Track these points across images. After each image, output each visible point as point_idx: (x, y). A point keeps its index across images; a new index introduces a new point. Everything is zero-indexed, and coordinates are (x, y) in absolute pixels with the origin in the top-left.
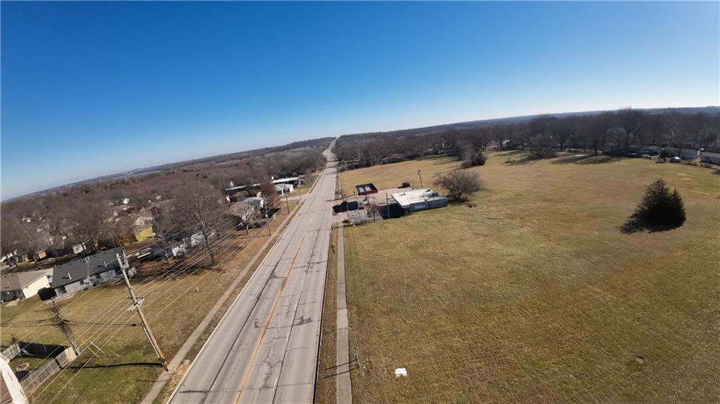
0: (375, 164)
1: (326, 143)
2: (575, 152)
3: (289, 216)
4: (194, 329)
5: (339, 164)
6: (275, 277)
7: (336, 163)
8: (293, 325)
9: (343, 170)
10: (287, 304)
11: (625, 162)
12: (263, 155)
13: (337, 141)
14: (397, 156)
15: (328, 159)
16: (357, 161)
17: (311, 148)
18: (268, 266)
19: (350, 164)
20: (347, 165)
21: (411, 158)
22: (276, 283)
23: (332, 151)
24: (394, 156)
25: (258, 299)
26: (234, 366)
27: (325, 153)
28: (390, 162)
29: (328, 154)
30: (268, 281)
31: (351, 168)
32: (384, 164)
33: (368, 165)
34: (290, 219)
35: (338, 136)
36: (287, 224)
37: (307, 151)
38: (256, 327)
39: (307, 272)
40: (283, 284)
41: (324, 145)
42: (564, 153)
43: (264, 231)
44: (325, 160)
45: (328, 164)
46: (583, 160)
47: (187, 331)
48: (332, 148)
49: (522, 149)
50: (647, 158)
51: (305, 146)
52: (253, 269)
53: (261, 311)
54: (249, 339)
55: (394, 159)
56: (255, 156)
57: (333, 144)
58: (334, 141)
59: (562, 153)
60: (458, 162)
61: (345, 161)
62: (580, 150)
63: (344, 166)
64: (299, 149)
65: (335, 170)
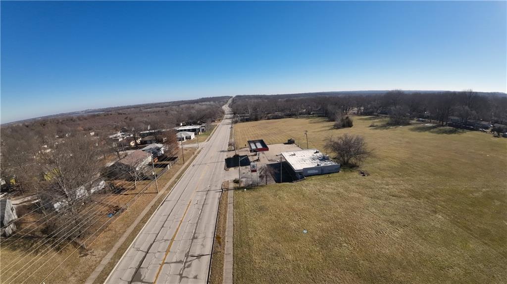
0: (261, 118)
1: (225, 100)
2: (422, 121)
5: (234, 117)
7: (231, 116)
9: (236, 122)
11: (469, 134)
12: (178, 105)
13: (233, 100)
14: (279, 114)
15: (226, 112)
17: (214, 103)
19: (242, 118)
20: (240, 118)
21: (290, 116)
23: (229, 106)
24: (277, 113)
27: (223, 107)
28: (273, 118)
29: (226, 108)
31: (243, 121)
32: (269, 119)
33: (256, 120)
35: (234, 96)
37: (210, 105)
41: (224, 102)
42: (415, 121)
44: (223, 113)
45: (225, 116)
46: (435, 130)
48: (230, 104)
51: (210, 101)
55: (276, 116)
56: (173, 106)
57: (230, 101)
58: (231, 99)
59: (413, 122)
60: (329, 123)
61: (239, 115)
62: (427, 120)
63: (237, 119)
64: (206, 103)
65: (230, 121)
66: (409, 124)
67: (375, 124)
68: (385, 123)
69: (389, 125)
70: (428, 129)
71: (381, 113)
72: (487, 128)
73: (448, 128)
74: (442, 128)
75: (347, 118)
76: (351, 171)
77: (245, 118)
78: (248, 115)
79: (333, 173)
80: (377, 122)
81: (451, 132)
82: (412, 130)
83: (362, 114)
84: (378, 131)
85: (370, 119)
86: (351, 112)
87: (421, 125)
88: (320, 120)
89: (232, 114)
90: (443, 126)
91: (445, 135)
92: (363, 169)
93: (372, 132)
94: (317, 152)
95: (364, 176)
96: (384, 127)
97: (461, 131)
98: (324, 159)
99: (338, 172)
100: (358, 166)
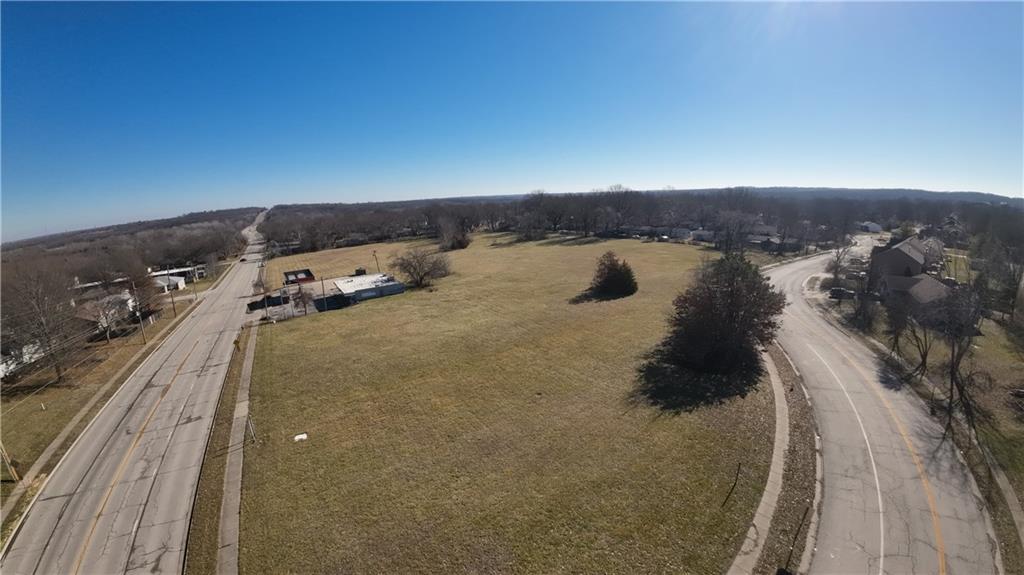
0: (324, 247)
1: (248, 217)
3: (177, 320)
4: (47, 446)
5: (267, 248)
6: (153, 386)
7: (261, 247)
8: (177, 425)
9: (272, 257)
10: (170, 408)
12: (132, 234)
13: (267, 214)
15: (250, 241)
16: (295, 243)
17: (222, 225)
18: (142, 376)
19: (285, 248)
20: (280, 249)
22: (153, 392)
23: (257, 229)
25: (130, 409)
26: (103, 469)
27: (245, 232)
29: (250, 233)
30: (142, 391)
31: (285, 253)
33: (313, 249)
34: (177, 324)
35: (270, 206)
36: (172, 329)
37: (213, 227)
38: (128, 433)
39: (199, 376)
40: (165, 391)
41: (245, 219)
43: (134, 339)
44: (244, 242)
45: (249, 248)
46: (570, 243)
47: (37, 449)
48: (260, 224)
50: (636, 238)
51: (210, 220)
52: (121, 381)
53: (134, 419)
54: (119, 444)
56: (119, 235)
57: (260, 218)
58: (264, 213)
61: (277, 244)
63: (275, 251)
64: (200, 224)
65: (260, 256)
77: (291, 247)
89: (264, 243)
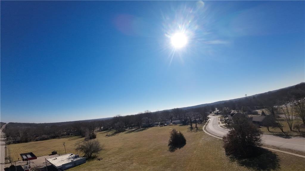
0: (30, 141)
2: (131, 128)
5: (7, 139)
7: (6, 138)
9: (9, 144)
11: (150, 129)
14: (45, 136)
16: (19, 138)
19: (14, 140)
20: (12, 140)
21: (54, 137)
24: (44, 136)
28: (41, 140)
31: (15, 142)
32: (37, 141)
33: (26, 141)
42: (128, 129)
46: (136, 131)
49: (110, 130)
50: (156, 126)
55: (43, 138)
59: (127, 129)
60: (82, 138)
61: (11, 138)
62: (133, 127)
63: (10, 141)
65: (4, 143)
66: (125, 131)
67: (108, 134)
68: (114, 133)
69: (116, 133)
70: (133, 131)
71: (112, 128)
72: (158, 125)
73: (142, 128)
74: (139, 129)
75: (93, 133)
76: (93, 160)
77: (17, 140)
78: (20, 138)
79: (82, 164)
80: (110, 133)
81: (143, 130)
82: (126, 133)
83: (102, 131)
84: (110, 137)
85: (106, 132)
86: (96, 130)
87: (131, 130)
88: (76, 138)
89: (6, 137)
90: (140, 128)
91: (140, 132)
92: (99, 157)
93: (107, 138)
94: (71, 155)
95: (100, 160)
96: (113, 135)
97: (147, 128)
98: (76, 157)
99: (85, 162)
100: (97, 157)
